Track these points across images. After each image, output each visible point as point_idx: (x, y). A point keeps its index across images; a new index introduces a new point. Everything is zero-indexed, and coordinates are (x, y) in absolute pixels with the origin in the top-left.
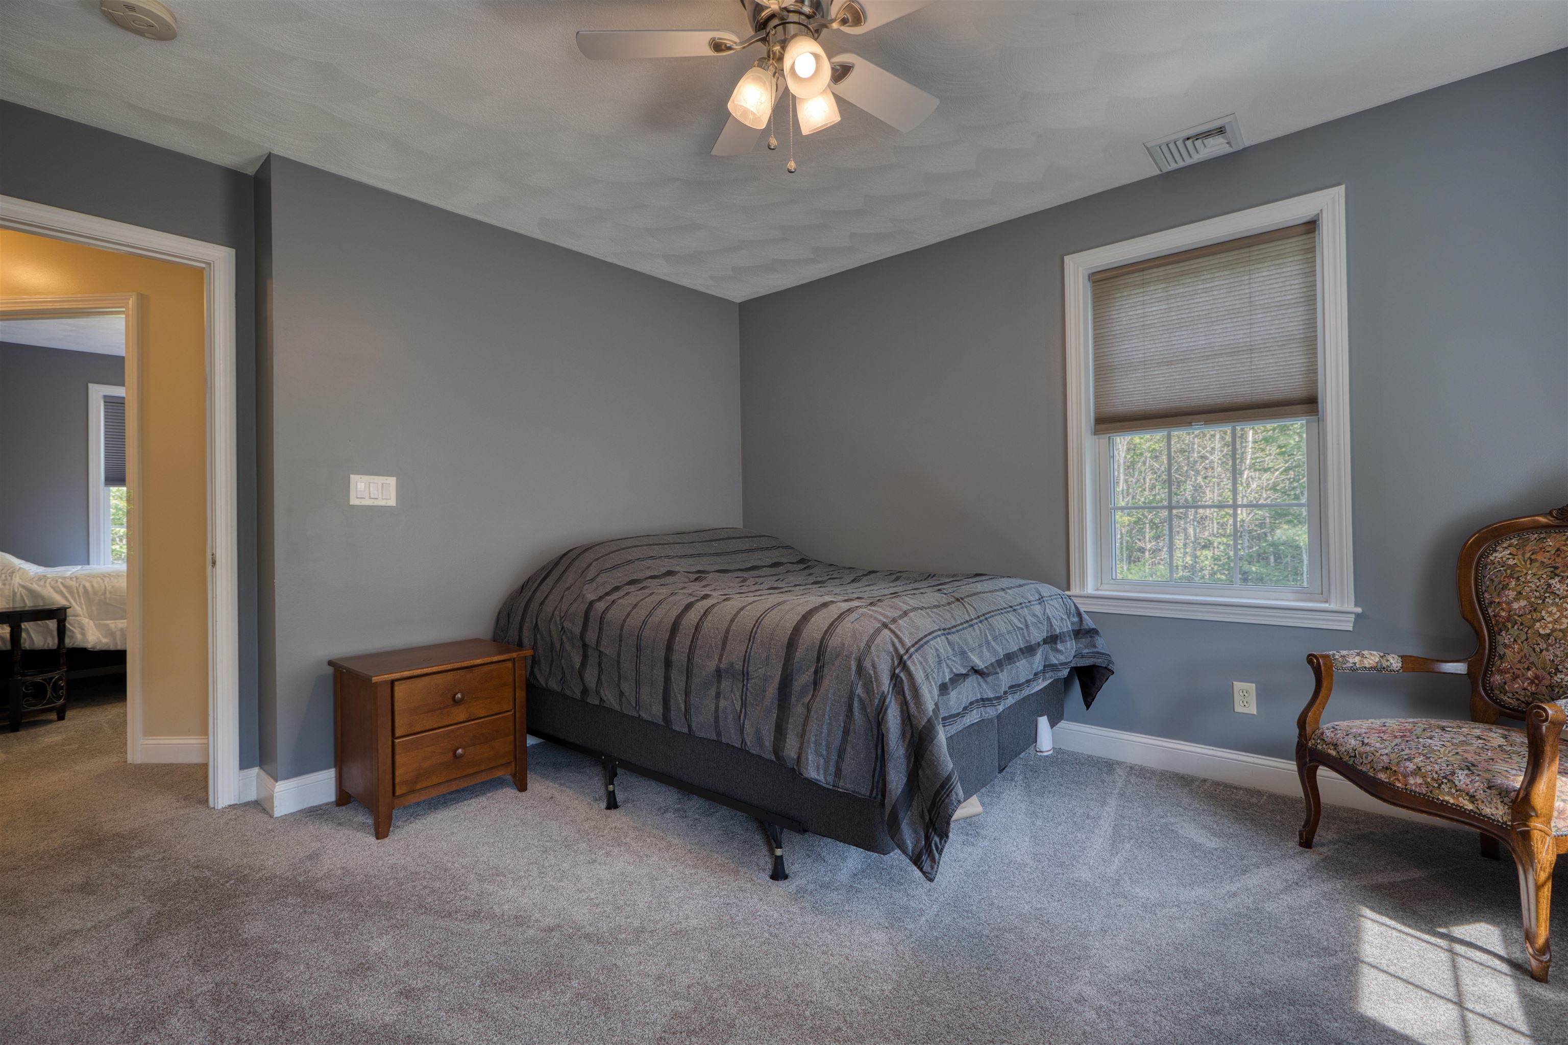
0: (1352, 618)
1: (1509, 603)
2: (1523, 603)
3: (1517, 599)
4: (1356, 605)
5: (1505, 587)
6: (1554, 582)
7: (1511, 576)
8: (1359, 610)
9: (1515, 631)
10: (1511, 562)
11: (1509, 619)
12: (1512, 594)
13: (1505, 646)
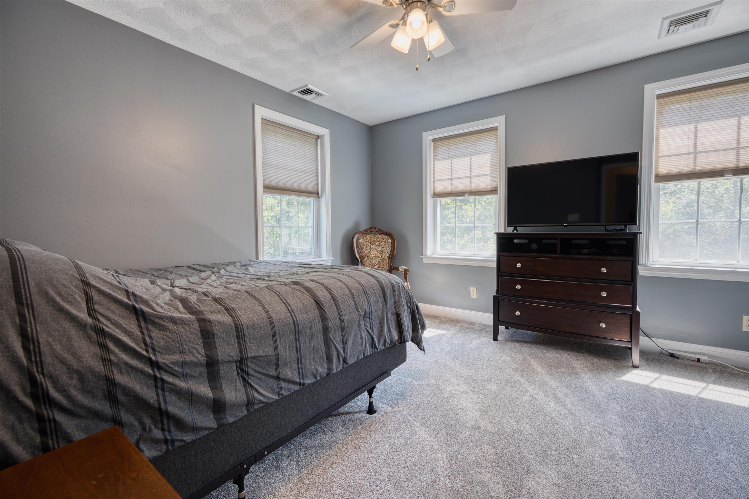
0: (331, 261)
1: (365, 252)
2: (367, 251)
3: (366, 251)
4: (332, 257)
5: (363, 248)
6: (371, 246)
7: (364, 245)
8: (333, 259)
9: (366, 258)
10: (363, 242)
11: (365, 255)
12: (365, 249)
13: (365, 262)
